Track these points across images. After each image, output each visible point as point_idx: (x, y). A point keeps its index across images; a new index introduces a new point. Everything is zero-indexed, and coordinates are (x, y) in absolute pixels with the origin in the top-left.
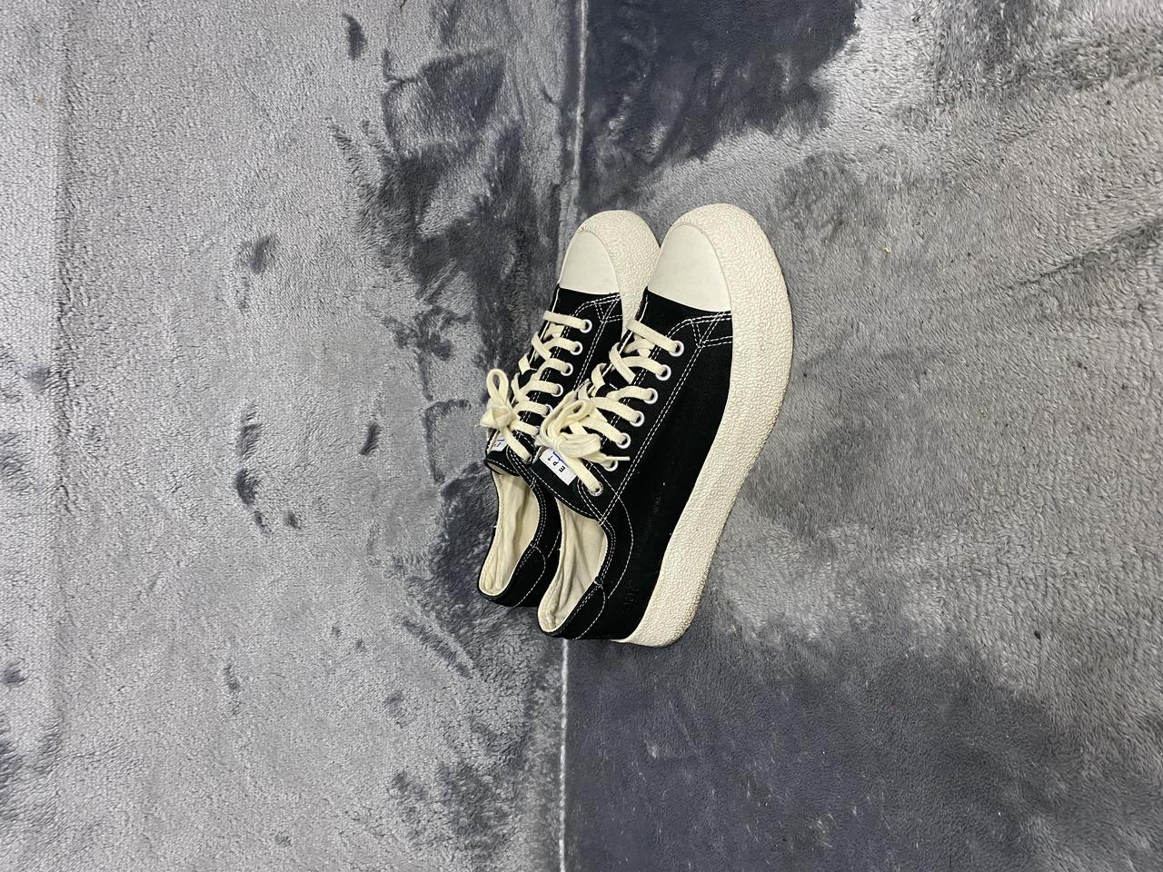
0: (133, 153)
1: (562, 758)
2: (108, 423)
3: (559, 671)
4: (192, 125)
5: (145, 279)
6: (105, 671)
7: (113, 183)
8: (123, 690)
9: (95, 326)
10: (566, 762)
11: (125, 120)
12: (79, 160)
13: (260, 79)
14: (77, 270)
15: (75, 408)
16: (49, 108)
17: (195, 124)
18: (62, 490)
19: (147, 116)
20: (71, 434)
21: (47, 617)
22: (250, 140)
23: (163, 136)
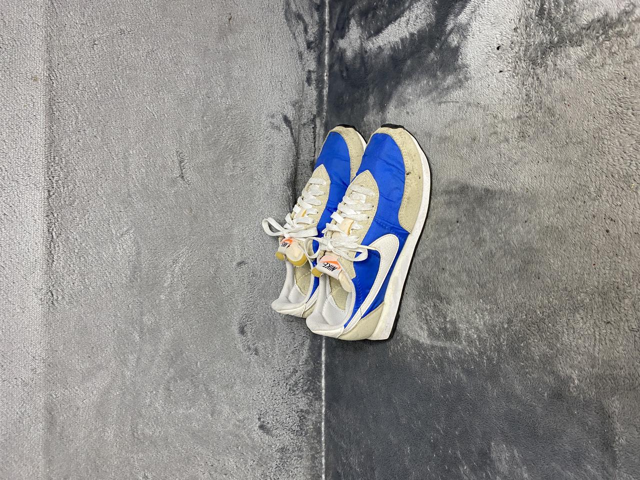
0: (86, 106)
1: (323, 429)
2: (74, 257)
3: (320, 382)
4: (117, 90)
5: (93, 175)
6: (75, 391)
7: (76, 123)
8: (84, 401)
9: (67, 203)
10: (325, 431)
11: (80, 88)
12: (57, 112)
13: (154, 63)
14: (57, 171)
15: (57, 249)
16: (40, 83)
17: (119, 89)
18: (50, 294)
19: (93, 86)
20: (54, 263)
21: (43, 363)
22: (149, 97)
23: (102, 97)
